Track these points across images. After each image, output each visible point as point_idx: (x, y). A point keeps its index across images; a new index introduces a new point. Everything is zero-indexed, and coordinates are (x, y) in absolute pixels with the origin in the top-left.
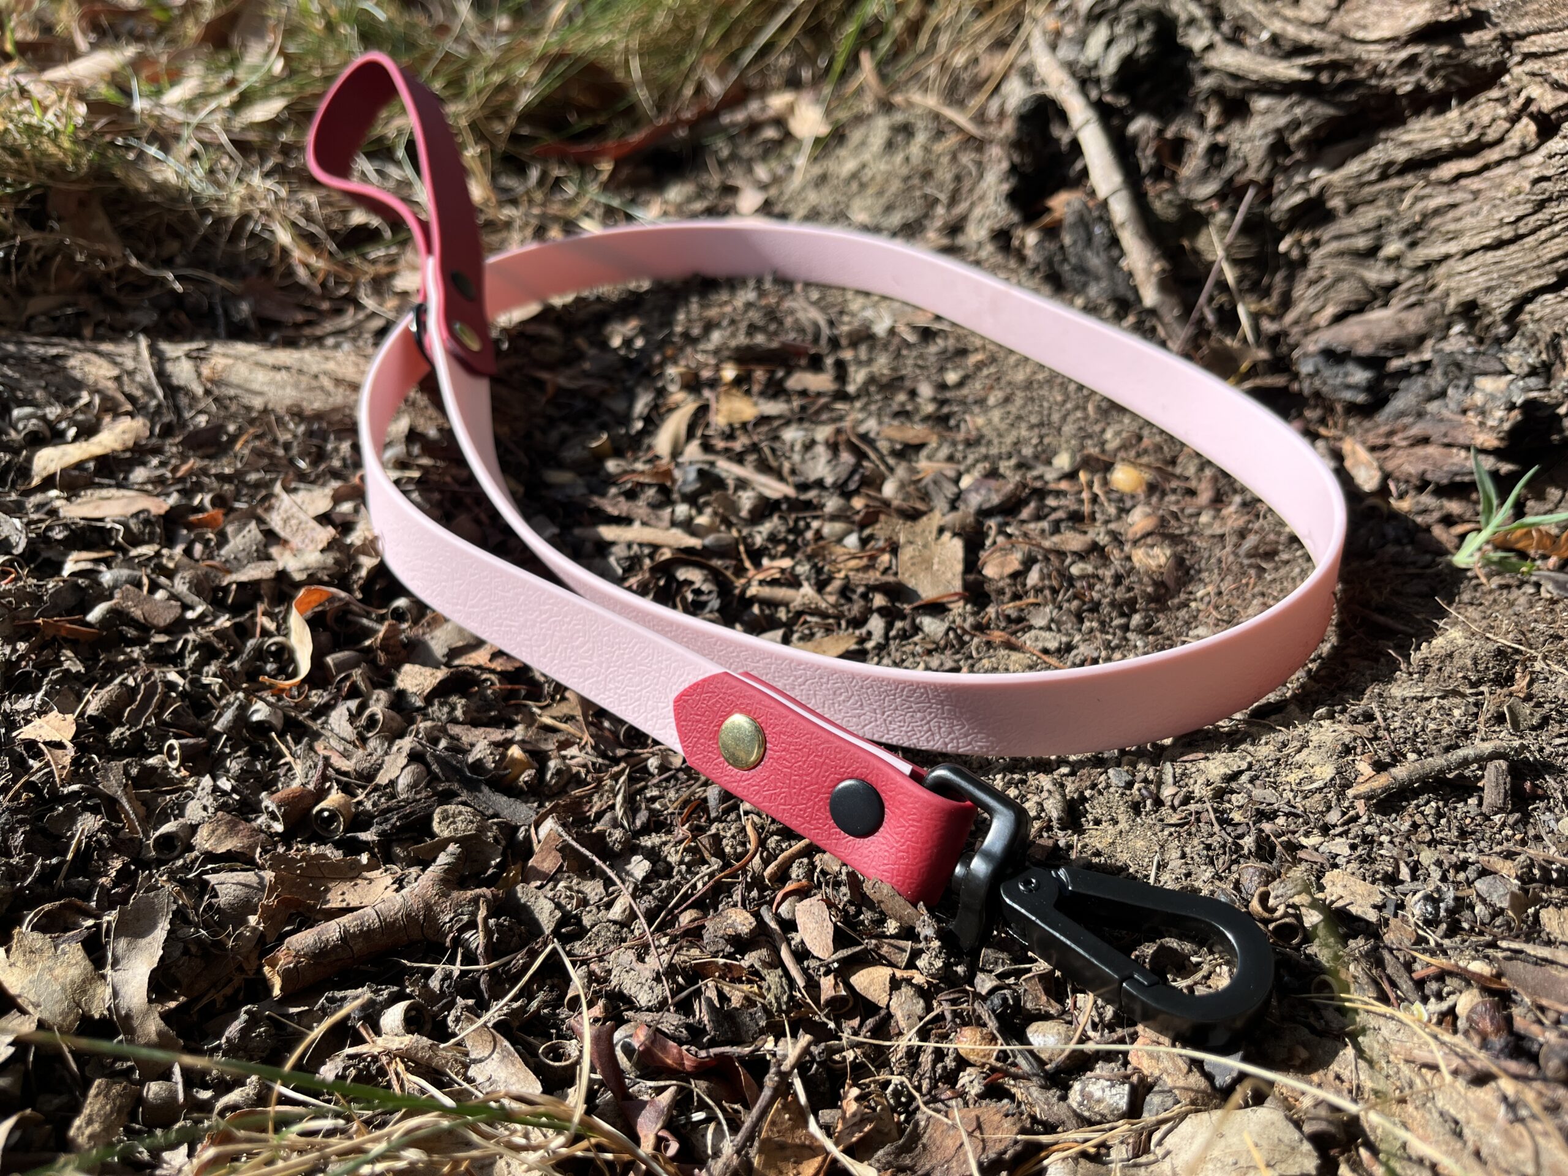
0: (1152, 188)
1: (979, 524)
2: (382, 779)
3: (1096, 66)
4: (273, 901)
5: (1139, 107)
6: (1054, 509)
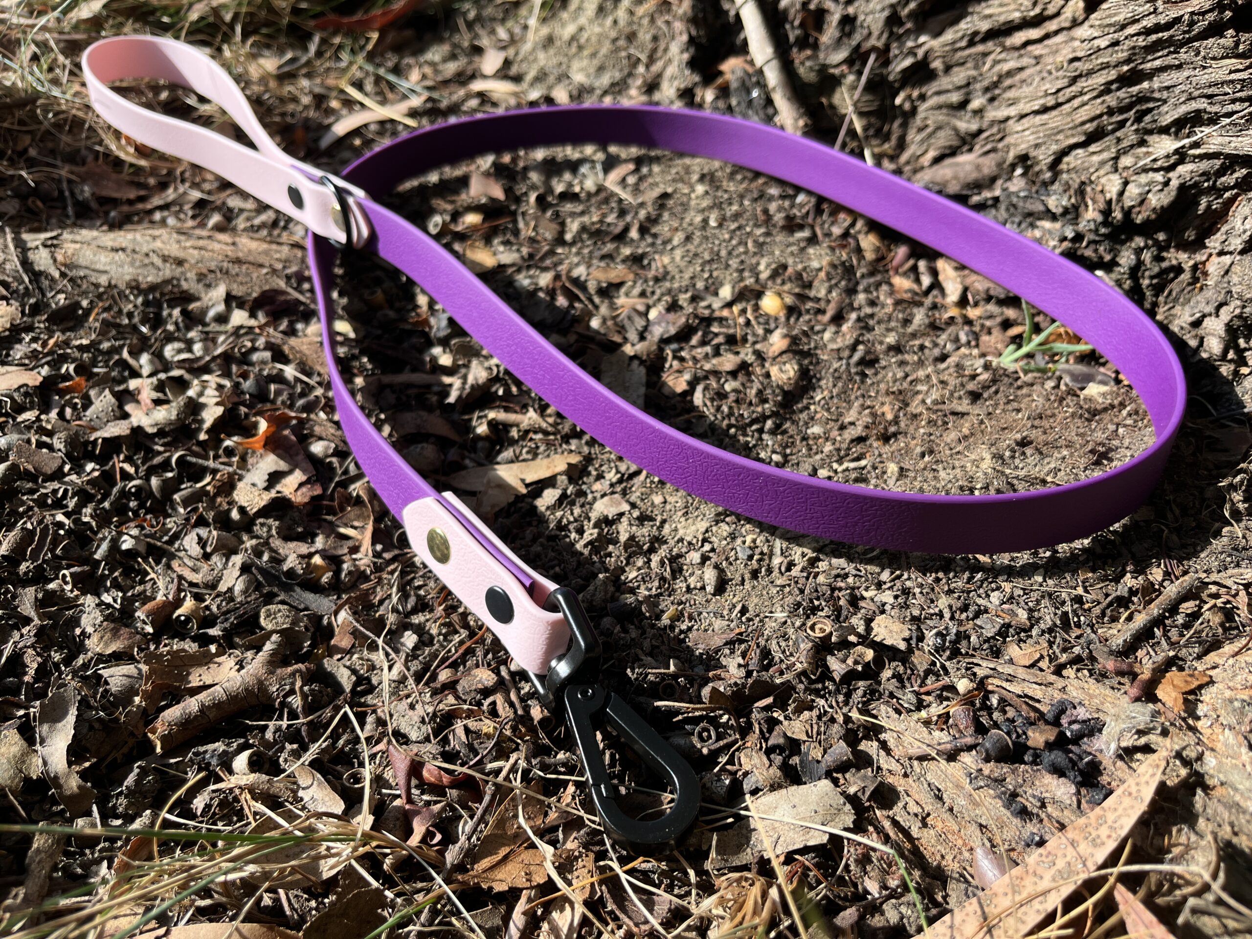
0: (797, 56)
1: (661, 350)
2: (222, 587)
4: (149, 687)
6: (716, 335)
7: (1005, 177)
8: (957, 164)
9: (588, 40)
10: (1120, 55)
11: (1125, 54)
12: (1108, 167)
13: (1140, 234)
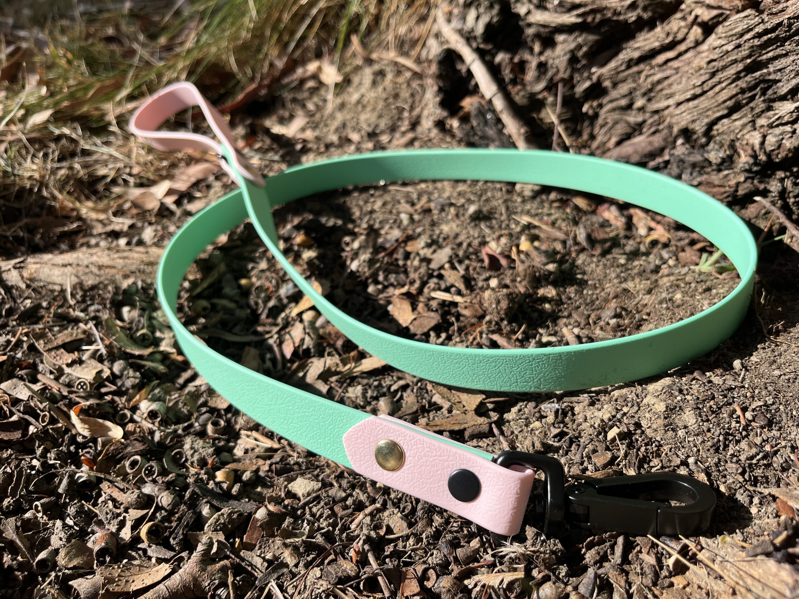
0: (514, 90)
3: (472, 30)
5: (499, 48)
7: (670, 147)
8: (634, 144)
9: (368, 102)
10: (743, 53)
11: (747, 52)
12: (749, 128)
13: (780, 169)
